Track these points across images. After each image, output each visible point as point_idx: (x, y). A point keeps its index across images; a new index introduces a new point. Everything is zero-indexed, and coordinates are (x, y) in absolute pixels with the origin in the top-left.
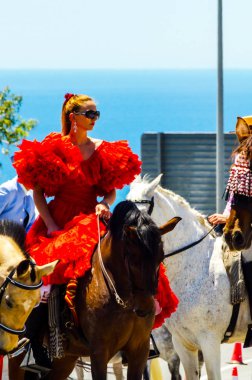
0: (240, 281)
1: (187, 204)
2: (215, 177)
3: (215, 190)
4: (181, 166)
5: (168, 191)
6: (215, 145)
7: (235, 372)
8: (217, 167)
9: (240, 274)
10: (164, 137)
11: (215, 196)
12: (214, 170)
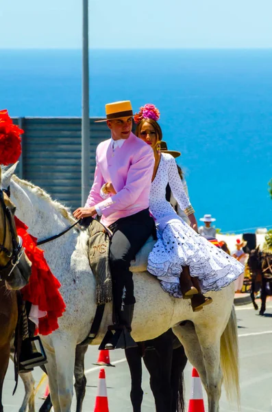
0: (107, 280)
1: (47, 195)
2: (80, 165)
3: (80, 179)
4: (43, 154)
5: (26, 182)
6: (80, 130)
7: (102, 375)
8: (82, 154)
9: (107, 272)
10: (25, 122)
11: (80, 185)
12: (80, 158)
